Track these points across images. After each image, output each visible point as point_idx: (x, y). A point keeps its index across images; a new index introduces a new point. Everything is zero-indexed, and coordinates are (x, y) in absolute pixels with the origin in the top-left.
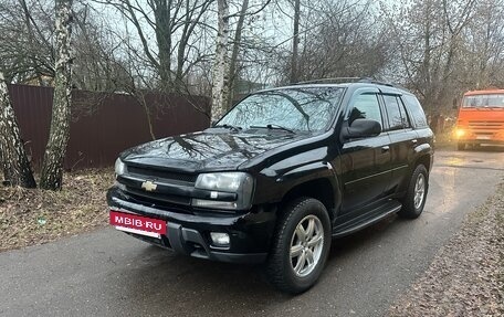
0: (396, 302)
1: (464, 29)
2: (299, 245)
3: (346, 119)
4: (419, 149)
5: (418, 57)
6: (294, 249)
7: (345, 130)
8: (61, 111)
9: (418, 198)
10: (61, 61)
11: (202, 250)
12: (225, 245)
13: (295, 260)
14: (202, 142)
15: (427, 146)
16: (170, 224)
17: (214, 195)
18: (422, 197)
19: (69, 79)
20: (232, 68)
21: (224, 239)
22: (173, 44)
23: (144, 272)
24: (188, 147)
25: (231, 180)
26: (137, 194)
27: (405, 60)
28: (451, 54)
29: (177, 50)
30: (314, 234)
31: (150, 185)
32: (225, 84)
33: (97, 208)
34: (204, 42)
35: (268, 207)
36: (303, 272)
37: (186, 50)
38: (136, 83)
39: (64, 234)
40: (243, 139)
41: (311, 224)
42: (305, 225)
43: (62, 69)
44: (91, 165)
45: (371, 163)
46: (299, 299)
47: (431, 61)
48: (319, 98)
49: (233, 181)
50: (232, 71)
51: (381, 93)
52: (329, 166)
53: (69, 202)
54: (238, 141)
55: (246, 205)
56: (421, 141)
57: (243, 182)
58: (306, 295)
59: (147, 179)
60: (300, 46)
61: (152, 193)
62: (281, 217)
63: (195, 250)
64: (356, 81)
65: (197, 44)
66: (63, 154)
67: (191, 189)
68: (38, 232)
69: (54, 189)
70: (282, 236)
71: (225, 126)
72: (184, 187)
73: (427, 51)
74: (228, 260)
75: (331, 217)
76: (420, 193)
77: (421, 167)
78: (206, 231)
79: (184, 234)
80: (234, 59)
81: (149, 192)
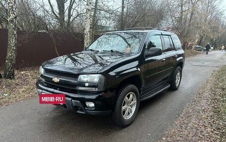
0: (168, 129)
1: (198, 2)
2: (126, 106)
3: (146, 47)
4: (178, 59)
5: (178, 15)
6: (123, 108)
7: (146, 52)
8: (12, 42)
9: (177, 81)
10: (11, 17)
11: (81, 110)
12: (92, 108)
13: (124, 112)
14: (80, 58)
15: (182, 58)
16: (67, 98)
17: (87, 84)
18: (179, 81)
19: (15, 26)
20: (94, 20)
21: (92, 105)
22: (65, 8)
23: (55, 119)
24: (74, 60)
25: (95, 77)
26: (50, 84)
27: (172, 16)
28: (192, 14)
29: (67, 11)
30: (132, 100)
31: (56, 80)
32: (91, 28)
33: (32, 88)
34: (80, 7)
35: (111, 90)
36: (127, 117)
37: (72, 11)
38: (48, 27)
39: (16, 101)
40: (100, 57)
41: (131, 96)
42: (129, 97)
43: (12, 21)
44: (28, 66)
45: (157, 66)
46: (126, 129)
47: (183, 17)
48: (134, 36)
49: (96, 78)
50: (93, 22)
51: (162, 35)
52: (139, 69)
53: (18, 85)
54: (97, 57)
55: (102, 89)
56: (179, 56)
57: (100, 79)
58: (129, 127)
59: (55, 77)
60: (125, 10)
61: (57, 83)
62: (117, 94)
63: (78, 110)
64: (151, 29)
65: (77, 8)
66: (14, 62)
67: (76, 82)
68: (4, 100)
69: (11, 79)
70: (118, 102)
71: (91, 50)
72: (72, 81)
73: (182, 12)
74: (94, 114)
75: (140, 93)
76: (178, 79)
77: (179, 67)
78: (83, 101)
79: (73, 103)
80: (94, 16)
81: (56, 83)
